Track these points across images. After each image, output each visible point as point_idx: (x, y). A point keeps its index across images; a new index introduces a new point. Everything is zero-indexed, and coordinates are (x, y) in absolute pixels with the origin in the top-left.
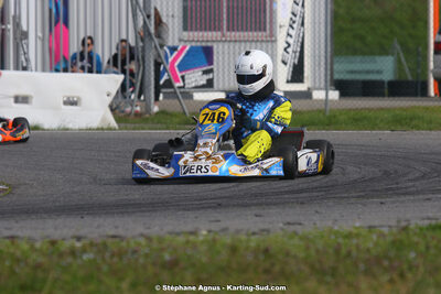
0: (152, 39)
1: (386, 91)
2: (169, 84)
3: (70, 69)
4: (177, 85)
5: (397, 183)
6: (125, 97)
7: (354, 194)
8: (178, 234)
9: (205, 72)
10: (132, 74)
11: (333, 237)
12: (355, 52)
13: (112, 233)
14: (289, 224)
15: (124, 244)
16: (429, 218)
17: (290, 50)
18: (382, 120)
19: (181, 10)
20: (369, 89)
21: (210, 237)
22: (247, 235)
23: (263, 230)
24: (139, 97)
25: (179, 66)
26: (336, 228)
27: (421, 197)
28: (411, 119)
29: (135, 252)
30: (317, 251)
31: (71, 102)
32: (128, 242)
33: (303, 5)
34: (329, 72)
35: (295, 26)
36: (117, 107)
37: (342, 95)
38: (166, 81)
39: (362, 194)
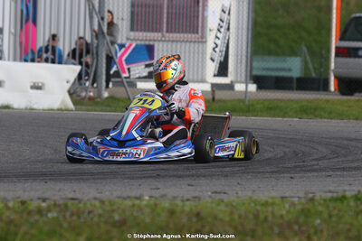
0: (104, 37)
1: (295, 85)
2: (117, 74)
3: (37, 59)
4: (124, 75)
5: (304, 162)
6: (81, 84)
7: (269, 170)
8: (125, 199)
9: (147, 66)
10: (87, 66)
11: (253, 205)
12: (270, 53)
13: (70, 196)
14: (216, 192)
15: (81, 205)
16: (330, 192)
17: (217, 50)
18: (291, 109)
19: (129, 14)
20: (281, 83)
21: (152, 202)
22: (183, 201)
23: (195, 197)
24: (93, 84)
25: (126, 60)
26: (255, 198)
27: (324, 173)
28: (315, 109)
29: (90, 212)
30: (240, 217)
31: (36, 87)
32: (85, 204)
33: (229, 14)
34: (249, 69)
35: (222, 30)
36: (74, 92)
37: (259, 88)
38: (115, 72)
39: (276, 170)
